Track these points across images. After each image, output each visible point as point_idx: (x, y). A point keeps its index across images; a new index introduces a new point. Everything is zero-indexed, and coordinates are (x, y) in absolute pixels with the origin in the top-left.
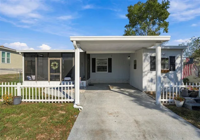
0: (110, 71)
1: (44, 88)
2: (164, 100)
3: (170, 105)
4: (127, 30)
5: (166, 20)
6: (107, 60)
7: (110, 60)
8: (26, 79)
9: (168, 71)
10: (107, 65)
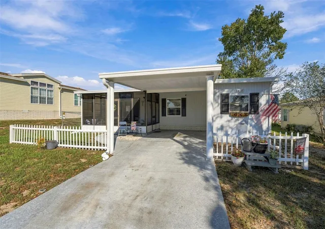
0: (184, 115)
1: (100, 134)
2: (217, 154)
3: (227, 162)
4: (219, 60)
5: (281, 41)
6: (180, 102)
7: (184, 101)
8: (85, 123)
9: (246, 115)
10: (181, 107)
